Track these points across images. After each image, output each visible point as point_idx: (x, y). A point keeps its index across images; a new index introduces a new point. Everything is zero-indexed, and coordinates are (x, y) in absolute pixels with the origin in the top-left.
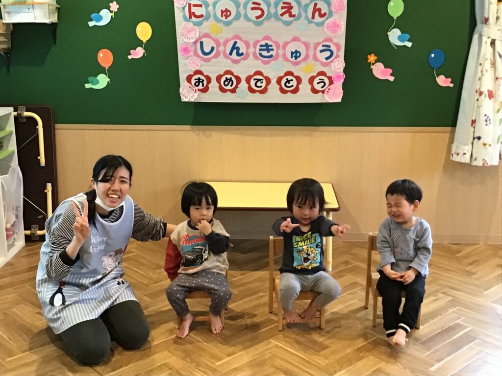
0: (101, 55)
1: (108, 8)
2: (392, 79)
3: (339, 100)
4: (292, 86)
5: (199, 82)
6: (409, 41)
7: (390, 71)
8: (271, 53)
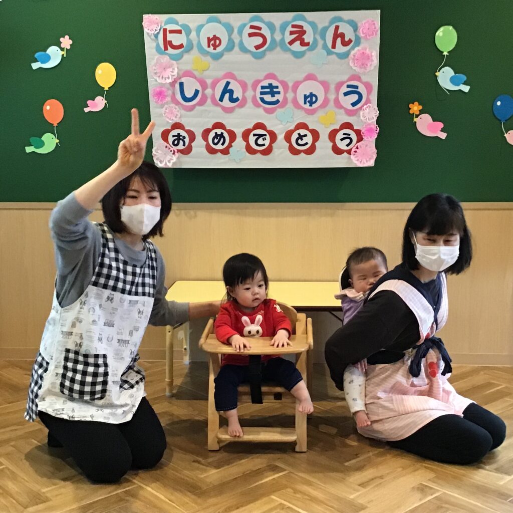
0: (48, 108)
1: (58, 44)
2: (443, 136)
3: (371, 163)
4: (307, 144)
5: (179, 140)
6: (465, 83)
7: (441, 125)
8: (277, 97)
